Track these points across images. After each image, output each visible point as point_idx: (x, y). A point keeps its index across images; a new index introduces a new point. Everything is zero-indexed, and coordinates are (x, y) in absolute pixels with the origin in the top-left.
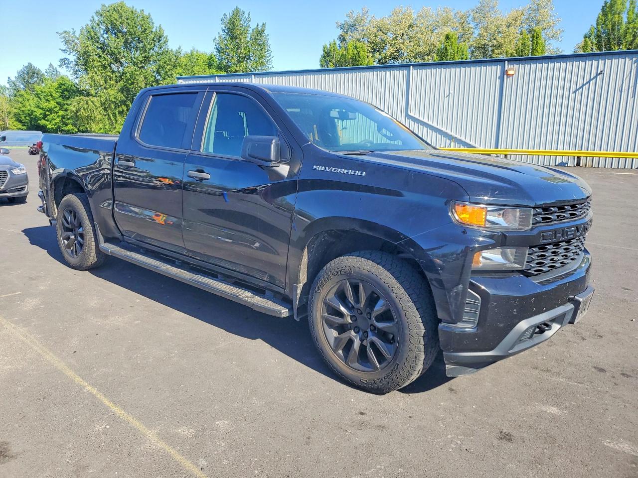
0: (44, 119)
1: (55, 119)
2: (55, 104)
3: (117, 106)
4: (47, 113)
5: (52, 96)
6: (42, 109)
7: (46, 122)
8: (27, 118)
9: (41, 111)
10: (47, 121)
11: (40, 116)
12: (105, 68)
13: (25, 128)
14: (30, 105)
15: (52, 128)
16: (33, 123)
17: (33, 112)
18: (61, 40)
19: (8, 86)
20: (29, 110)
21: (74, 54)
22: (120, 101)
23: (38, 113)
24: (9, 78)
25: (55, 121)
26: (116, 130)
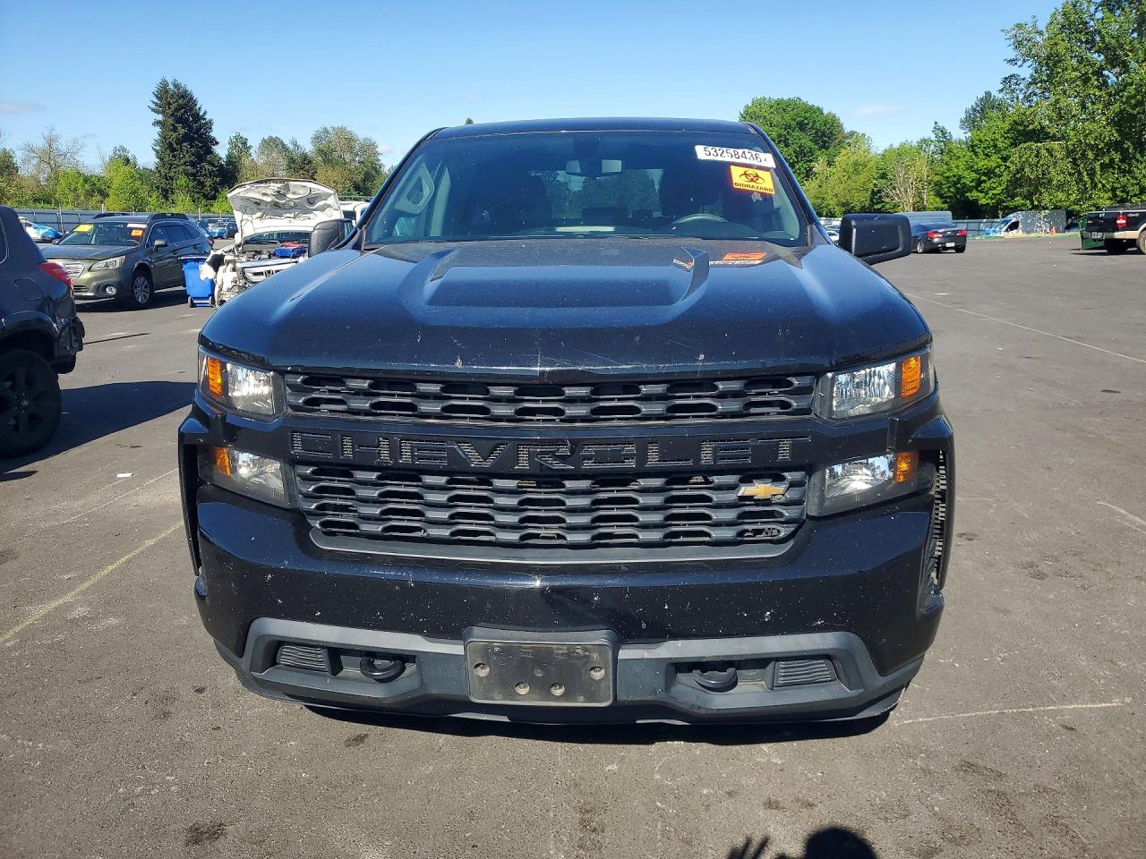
0: (976, 188)
1: (995, 189)
2: (999, 160)
3: (1099, 154)
4: (983, 178)
5: (995, 146)
6: (975, 171)
7: (979, 194)
8: (951, 189)
9: (974, 175)
10: (981, 192)
11: (971, 184)
12: (1086, 80)
13: (946, 206)
14: (957, 167)
15: (988, 204)
16: (958, 196)
17: (960, 178)
18: (1008, 42)
19: (933, 138)
20: (954, 176)
21: (1029, 63)
22: (1106, 144)
23: (969, 178)
24: (936, 123)
25: (995, 192)
26: (1091, 203)
